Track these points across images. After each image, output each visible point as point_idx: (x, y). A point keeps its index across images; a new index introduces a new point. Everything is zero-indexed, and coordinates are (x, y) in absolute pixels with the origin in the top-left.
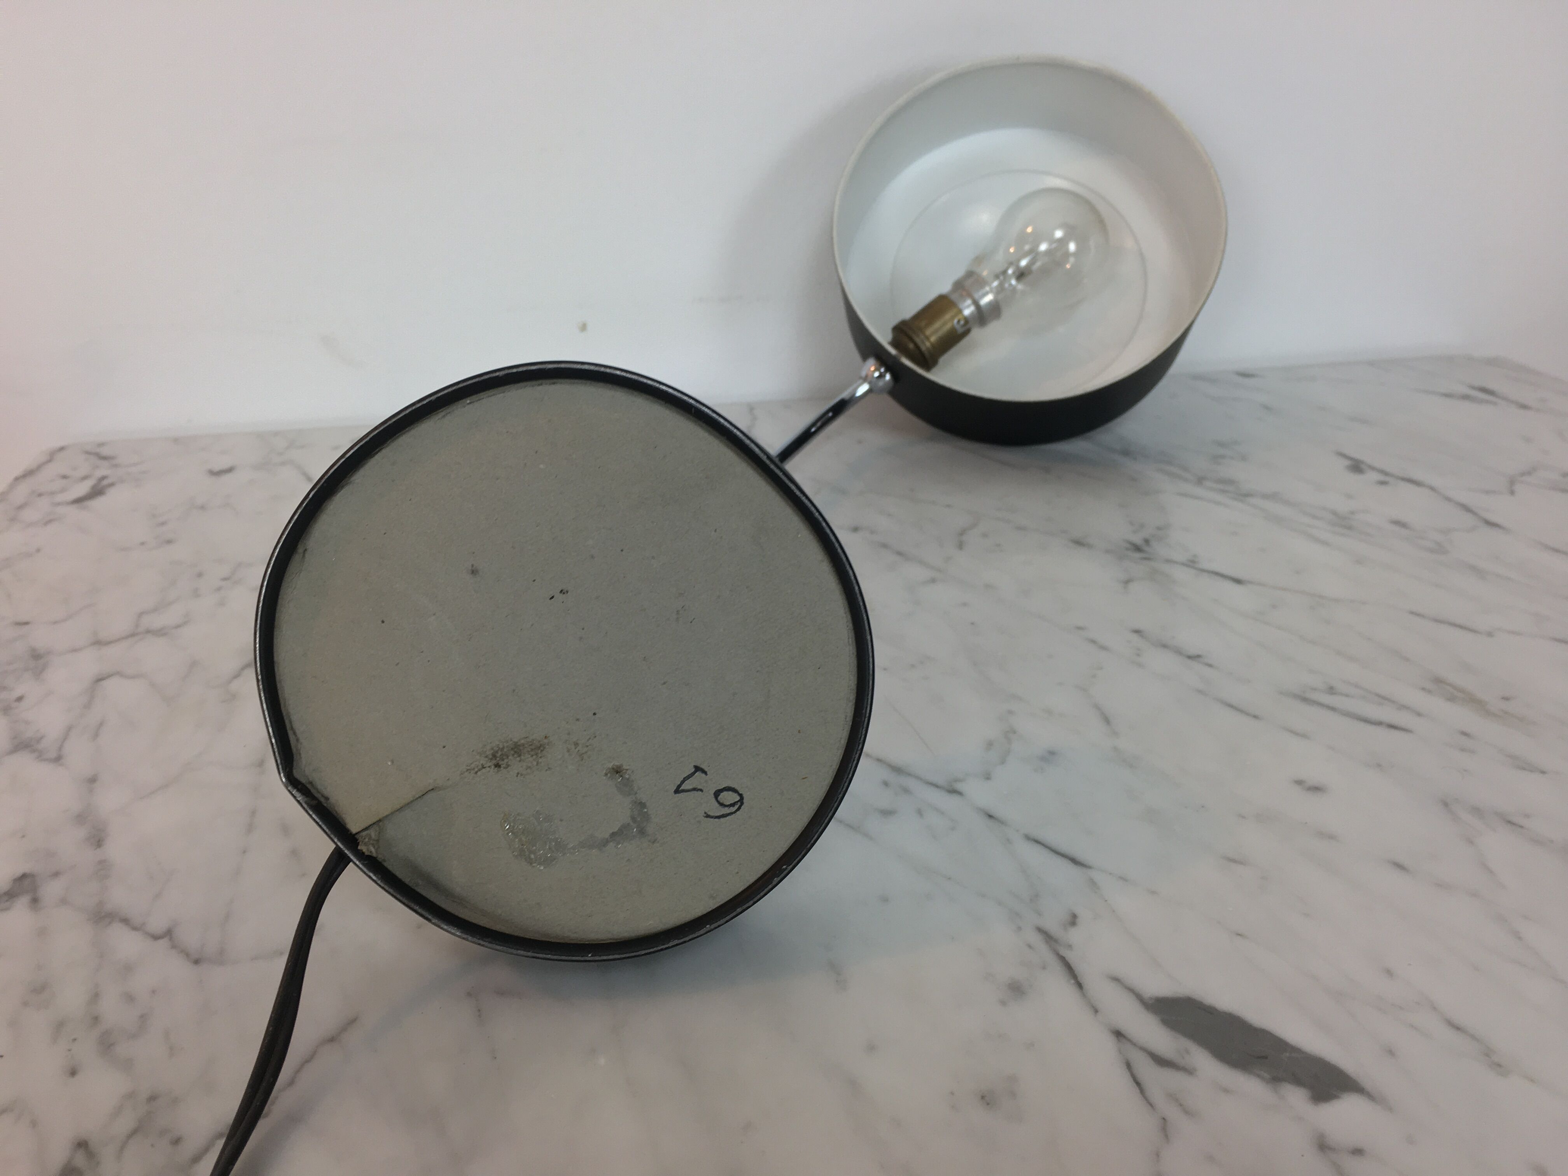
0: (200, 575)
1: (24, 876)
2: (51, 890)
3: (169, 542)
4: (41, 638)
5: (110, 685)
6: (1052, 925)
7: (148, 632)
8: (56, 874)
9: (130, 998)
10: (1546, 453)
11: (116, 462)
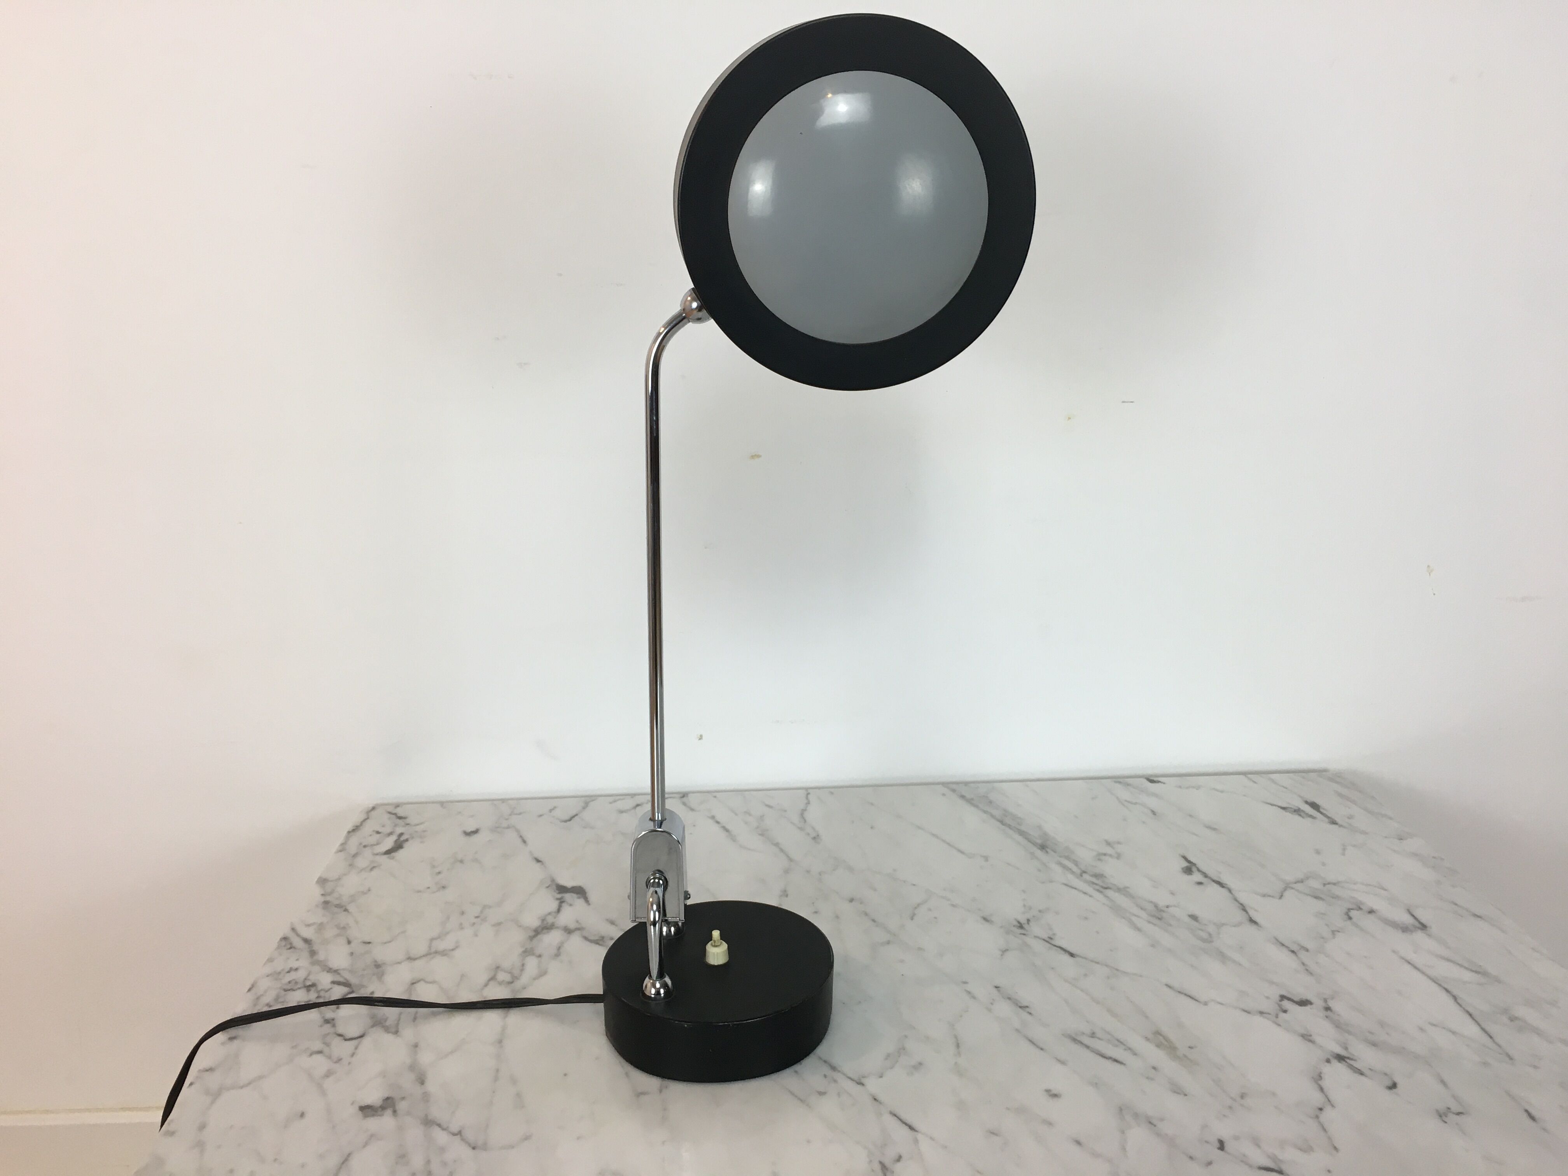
0: (462, 913)
1: (388, 1098)
2: (402, 1106)
3: (444, 887)
4: (378, 953)
6: (887, 1162)
8: (403, 1098)
9: (444, 1164)
10: (1324, 864)
11: (408, 821)
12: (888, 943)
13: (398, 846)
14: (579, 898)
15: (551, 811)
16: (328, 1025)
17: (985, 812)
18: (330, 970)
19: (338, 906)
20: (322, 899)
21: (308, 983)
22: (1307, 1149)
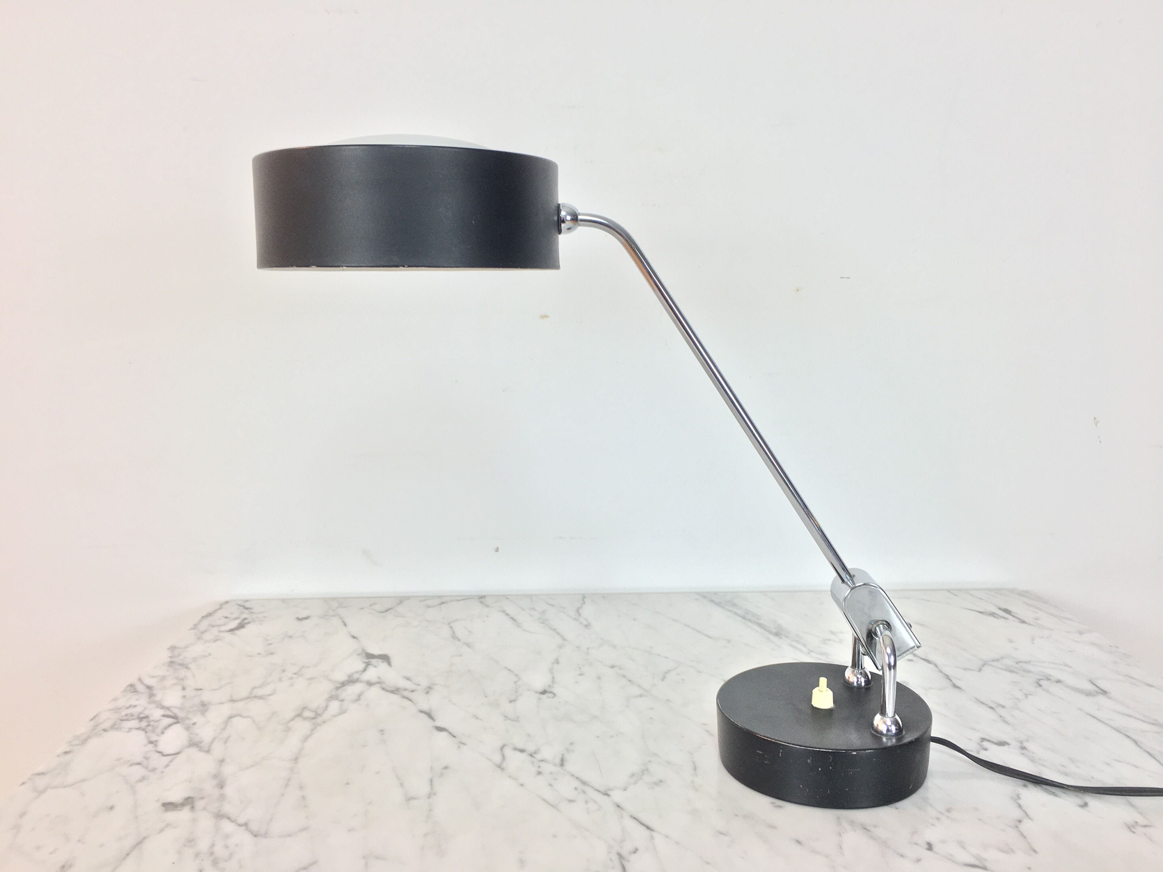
0: (284, 671)
1: (188, 798)
2: (199, 804)
3: (272, 654)
4: (206, 696)
5: (235, 720)
6: (625, 853)
7: (256, 697)
8: (202, 798)
9: (227, 847)
10: (1016, 649)
11: (252, 611)
12: (641, 696)
13: (241, 626)
14: (383, 662)
15: (371, 605)
16: (151, 746)
17: (729, 611)
18: (163, 707)
19: (181, 665)
20: (169, 660)
21: (142, 716)
22: (1008, 850)
